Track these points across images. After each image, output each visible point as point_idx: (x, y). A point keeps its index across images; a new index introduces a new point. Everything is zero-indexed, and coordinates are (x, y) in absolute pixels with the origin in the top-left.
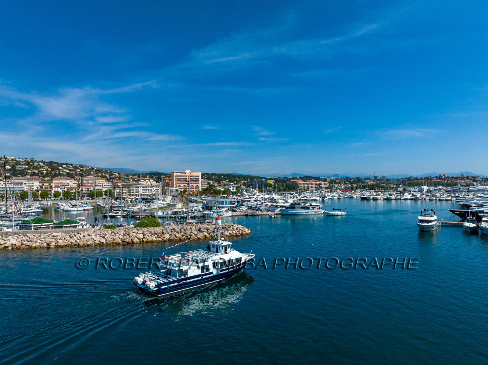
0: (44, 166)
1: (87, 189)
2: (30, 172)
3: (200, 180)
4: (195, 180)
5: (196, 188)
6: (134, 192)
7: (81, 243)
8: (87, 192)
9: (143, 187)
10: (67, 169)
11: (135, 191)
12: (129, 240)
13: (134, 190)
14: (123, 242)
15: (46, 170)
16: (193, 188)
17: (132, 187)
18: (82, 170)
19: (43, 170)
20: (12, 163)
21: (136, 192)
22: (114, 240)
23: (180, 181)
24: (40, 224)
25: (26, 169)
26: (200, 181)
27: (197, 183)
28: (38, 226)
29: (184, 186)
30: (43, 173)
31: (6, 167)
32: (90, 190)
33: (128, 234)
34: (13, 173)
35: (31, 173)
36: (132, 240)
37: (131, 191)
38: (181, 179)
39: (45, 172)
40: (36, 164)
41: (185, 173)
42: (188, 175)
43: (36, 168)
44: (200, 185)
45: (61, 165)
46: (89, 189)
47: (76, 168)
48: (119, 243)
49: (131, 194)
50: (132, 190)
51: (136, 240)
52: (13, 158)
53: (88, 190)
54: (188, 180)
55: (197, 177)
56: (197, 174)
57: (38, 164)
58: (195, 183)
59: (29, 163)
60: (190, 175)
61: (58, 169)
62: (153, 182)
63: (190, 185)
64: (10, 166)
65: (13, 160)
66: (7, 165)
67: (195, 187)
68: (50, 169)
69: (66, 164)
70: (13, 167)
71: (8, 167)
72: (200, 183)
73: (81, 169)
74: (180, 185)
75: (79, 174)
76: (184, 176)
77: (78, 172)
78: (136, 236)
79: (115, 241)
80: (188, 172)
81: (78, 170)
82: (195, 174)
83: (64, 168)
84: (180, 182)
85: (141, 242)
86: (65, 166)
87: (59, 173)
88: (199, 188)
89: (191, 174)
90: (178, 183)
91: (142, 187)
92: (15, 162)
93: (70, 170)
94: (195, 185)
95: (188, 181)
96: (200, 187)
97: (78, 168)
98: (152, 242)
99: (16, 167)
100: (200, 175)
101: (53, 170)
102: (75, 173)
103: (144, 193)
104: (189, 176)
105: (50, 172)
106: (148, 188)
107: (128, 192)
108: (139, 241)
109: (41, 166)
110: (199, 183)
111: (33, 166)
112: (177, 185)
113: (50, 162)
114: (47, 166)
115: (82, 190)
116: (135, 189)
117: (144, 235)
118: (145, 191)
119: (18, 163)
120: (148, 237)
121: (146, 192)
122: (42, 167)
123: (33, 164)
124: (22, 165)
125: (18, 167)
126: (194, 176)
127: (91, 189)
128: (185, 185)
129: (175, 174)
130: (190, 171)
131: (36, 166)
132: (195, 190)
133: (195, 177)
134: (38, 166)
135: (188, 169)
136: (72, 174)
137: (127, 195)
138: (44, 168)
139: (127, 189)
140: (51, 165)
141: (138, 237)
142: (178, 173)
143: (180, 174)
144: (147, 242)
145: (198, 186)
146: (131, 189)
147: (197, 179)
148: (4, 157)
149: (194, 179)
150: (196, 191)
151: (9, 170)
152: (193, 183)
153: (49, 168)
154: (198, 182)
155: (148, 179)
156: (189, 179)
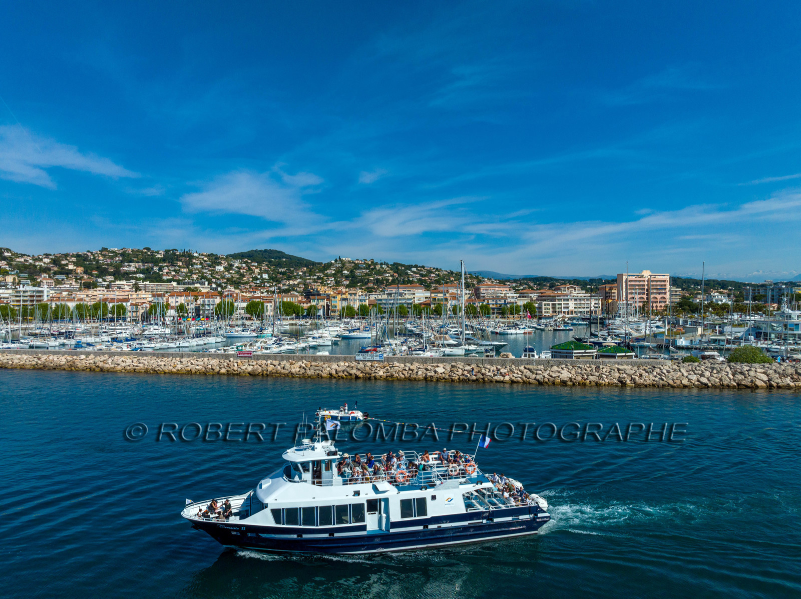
0: (388, 270)
1: (494, 303)
2: (372, 279)
3: (668, 287)
4: (659, 287)
5: (660, 302)
6: (561, 308)
7: (671, 382)
8: (495, 306)
9: (576, 300)
10: (418, 274)
11: (563, 306)
12: (747, 382)
13: (561, 304)
14: (738, 385)
15: (392, 276)
16: (656, 302)
17: (559, 300)
18: (438, 275)
19: (387, 275)
20: (350, 267)
21: (564, 308)
22: (721, 380)
23: (634, 289)
24: (583, 351)
25: (366, 274)
26: (667, 290)
27: (662, 293)
28: (580, 353)
29: (640, 298)
30: (389, 280)
31: (343, 272)
32: (499, 304)
33: (741, 373)
34: (352, 280)
35: (374, 280)
36: (752, 382)
37: (557, 306)
38: (636, 285)
39: (391, 278)
40: (378, 267)
41: (642, 276)
42: (647, 279)
43: (380, 273)
44: (667, 296)
45: (409, 267)
46: (499, 302)
47: (430, 272)
48: (734, 386)
49: (557, 310)
50: (559, 304)
51: (759, 383)
52: (350, 259)
53: (496, 304)
54: (646, 287)
55: (663, 283)
56: (663, 277)
57: (381, 267)
58: (659, 294)
59: (370, 265)
60: (652, 279)
61: (407, 274)
62: (581, 292)
63: (652, 296)
64: (348, 271)
65: (349, 262)
66: (344, 270)
67: (659, 300)
68: (396, 275)
69: (416, 266)
70: (352, 272)
71: (345, 272)
72: (668, 293)
73: (437, 273)
74: (633, 296)
75: (435, 281)
76: (640, 281)
77: (433, 278)
78: (755, 377)
79: (725, 383)
80: (647, 274)
81: (432, 275)
82: (659, 277)
83: (413, 272)
84: (633, 291)
85: (767, 386)
86: (414, 269)
87: (409, 280)
88: (665, 302)
89: (652, 277)
90: (630, 293)
91: (573, 300)
92: (353, 265)
93: (422, 275)
94: (659, 297)
95: (647, 290)
96: (668, 300)
97: (432, 272)
98: (788, 387)
99: (355, 272)
100: (667, 278)
101: (400, 275)
102: (429, 279)
103: (576, 310)
104: (648, 281)
105: (397, 278)
106: (583, 302)
107: (552, 308)
108: (765, 385)
109: (385, 270)
110: (665, 293)
111: (375, 270)
112: (630, 296)
113: (395, 264)
114: (391, 269)
115: (488, 304)
116: (563, 302)
117: (768, 376)
118: (578, 306)
119: (357, 267)
120: (777, 380)
121: (579, 308)
122: (385, 272)
123: (375, 268)
124: (362, 269)
125: (358, 273)
126: (657, 281)
127: (501, 303)
128: (641, 296)
129: (625, 278)
130: (651, 272)
131: (378, 270)
132: (659, 305)
133: (659, 283)
134: (381, 269)
135: (647, 270)
136: (425, 280)
137: (551, 312)
138: (389, 273)
139: (551, 303)
140: (397, 268)
141: (759, 377)
142: (631, 277)
143: (633, 277)
144: (779, 387)
145: (664, 298)
146: (557, 302)
147: (662, 285)
148: (340, 258)
149: (657, 285)
150: (661, 306)
151: (347, 277)
152: (656, 293)
153: (395, 273)
154: (663, 291)
155: (572, 287)
156: (648, 285)
